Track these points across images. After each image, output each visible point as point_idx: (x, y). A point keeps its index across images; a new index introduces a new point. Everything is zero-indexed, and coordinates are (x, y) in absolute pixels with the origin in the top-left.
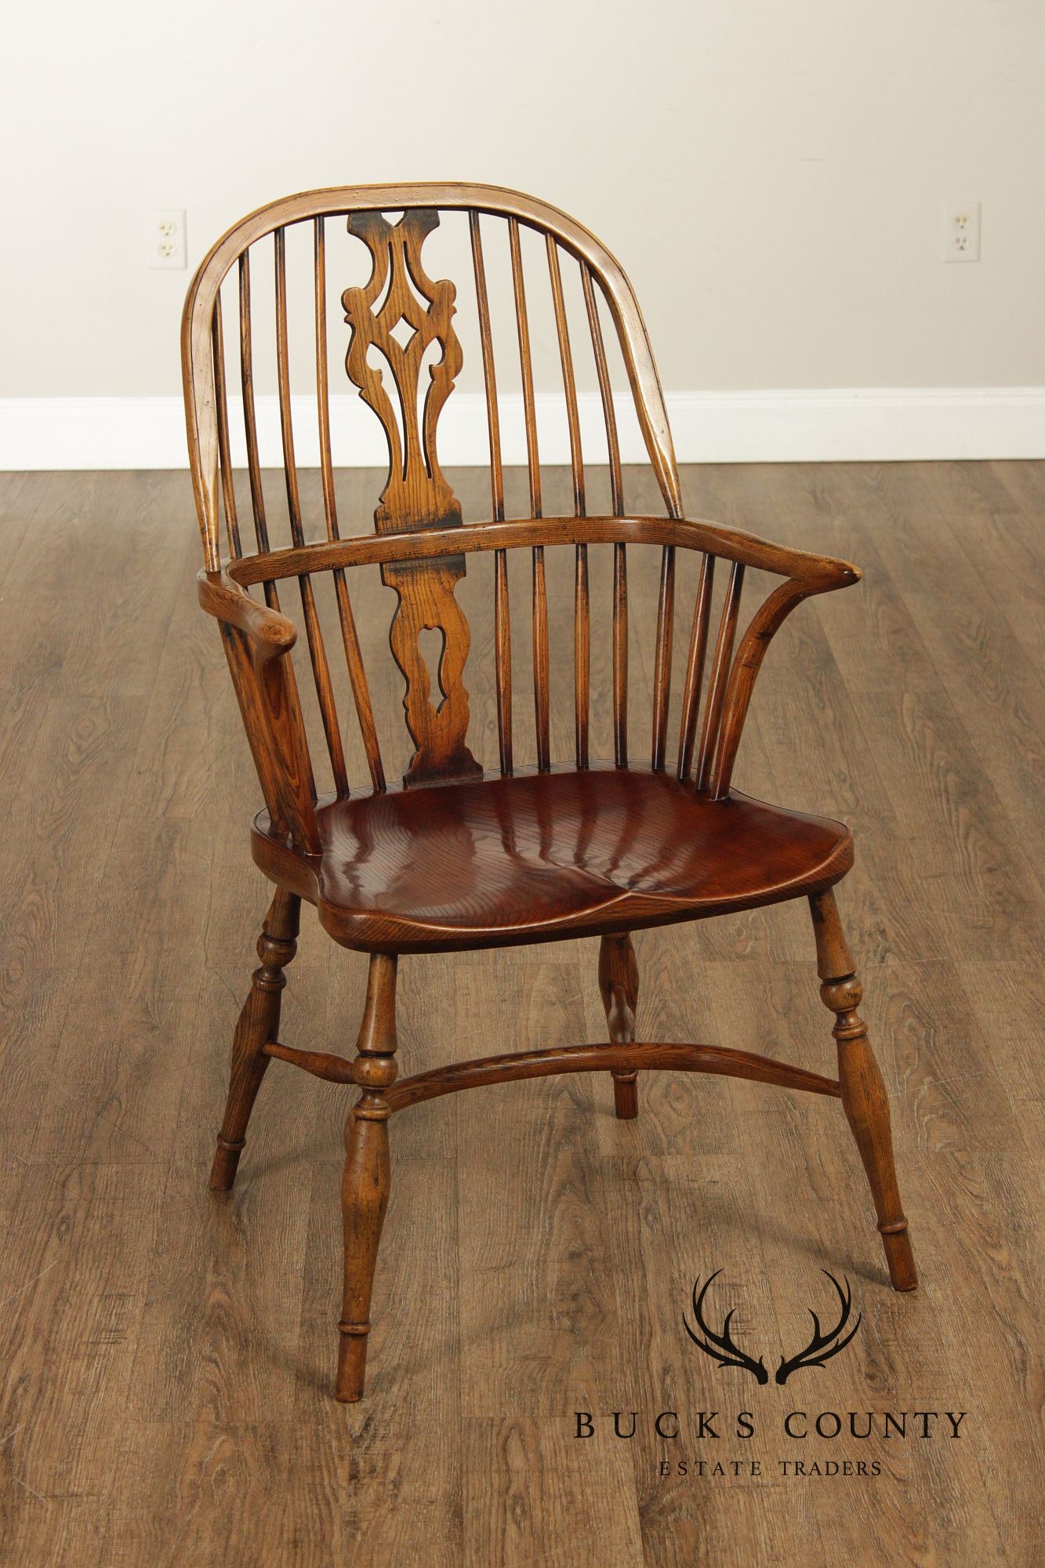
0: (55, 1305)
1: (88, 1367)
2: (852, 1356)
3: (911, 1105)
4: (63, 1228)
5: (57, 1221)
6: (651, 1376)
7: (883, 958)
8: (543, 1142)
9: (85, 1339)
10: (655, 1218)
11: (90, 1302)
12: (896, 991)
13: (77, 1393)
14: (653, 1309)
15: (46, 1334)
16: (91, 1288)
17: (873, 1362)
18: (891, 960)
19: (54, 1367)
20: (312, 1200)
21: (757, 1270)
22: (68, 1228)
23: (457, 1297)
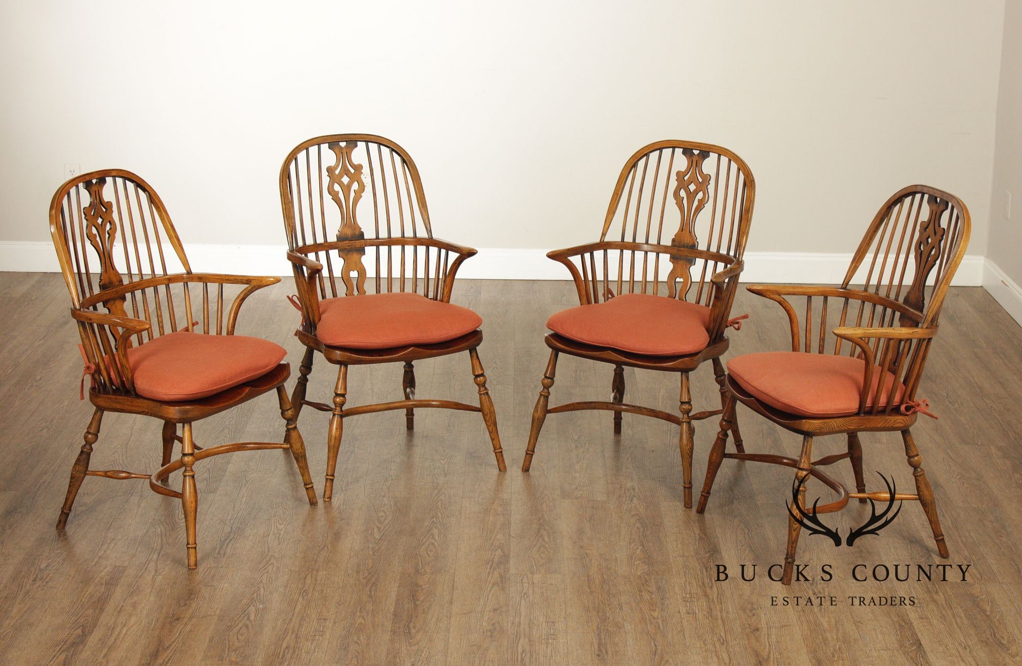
0: (300, 622)
1: (312, 644)
2: (593, 648)
3: (632, 558)
4: (304, 594)
5: (302, 592)
6: (518, 653)
7: (632, 500)
8: (489, 568)
9: (311, 634)
10: (527, 597)
11: (314, 621)
12: (635, 513)
13: (307, 653)
14: (522, 629)
15: (296, 632)
16: (314, 616)
17: (600, 650)
18: (635, 500)
19: (299, 644)
20: (399, 586)
21: (563, 617)
22: (306, 594)
23: (449, 623)
